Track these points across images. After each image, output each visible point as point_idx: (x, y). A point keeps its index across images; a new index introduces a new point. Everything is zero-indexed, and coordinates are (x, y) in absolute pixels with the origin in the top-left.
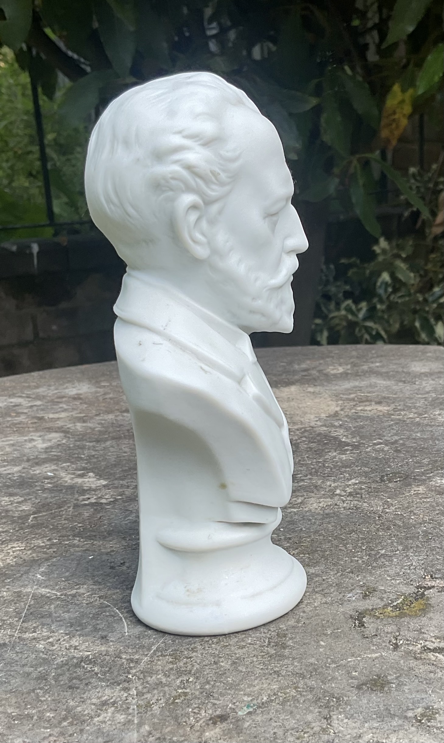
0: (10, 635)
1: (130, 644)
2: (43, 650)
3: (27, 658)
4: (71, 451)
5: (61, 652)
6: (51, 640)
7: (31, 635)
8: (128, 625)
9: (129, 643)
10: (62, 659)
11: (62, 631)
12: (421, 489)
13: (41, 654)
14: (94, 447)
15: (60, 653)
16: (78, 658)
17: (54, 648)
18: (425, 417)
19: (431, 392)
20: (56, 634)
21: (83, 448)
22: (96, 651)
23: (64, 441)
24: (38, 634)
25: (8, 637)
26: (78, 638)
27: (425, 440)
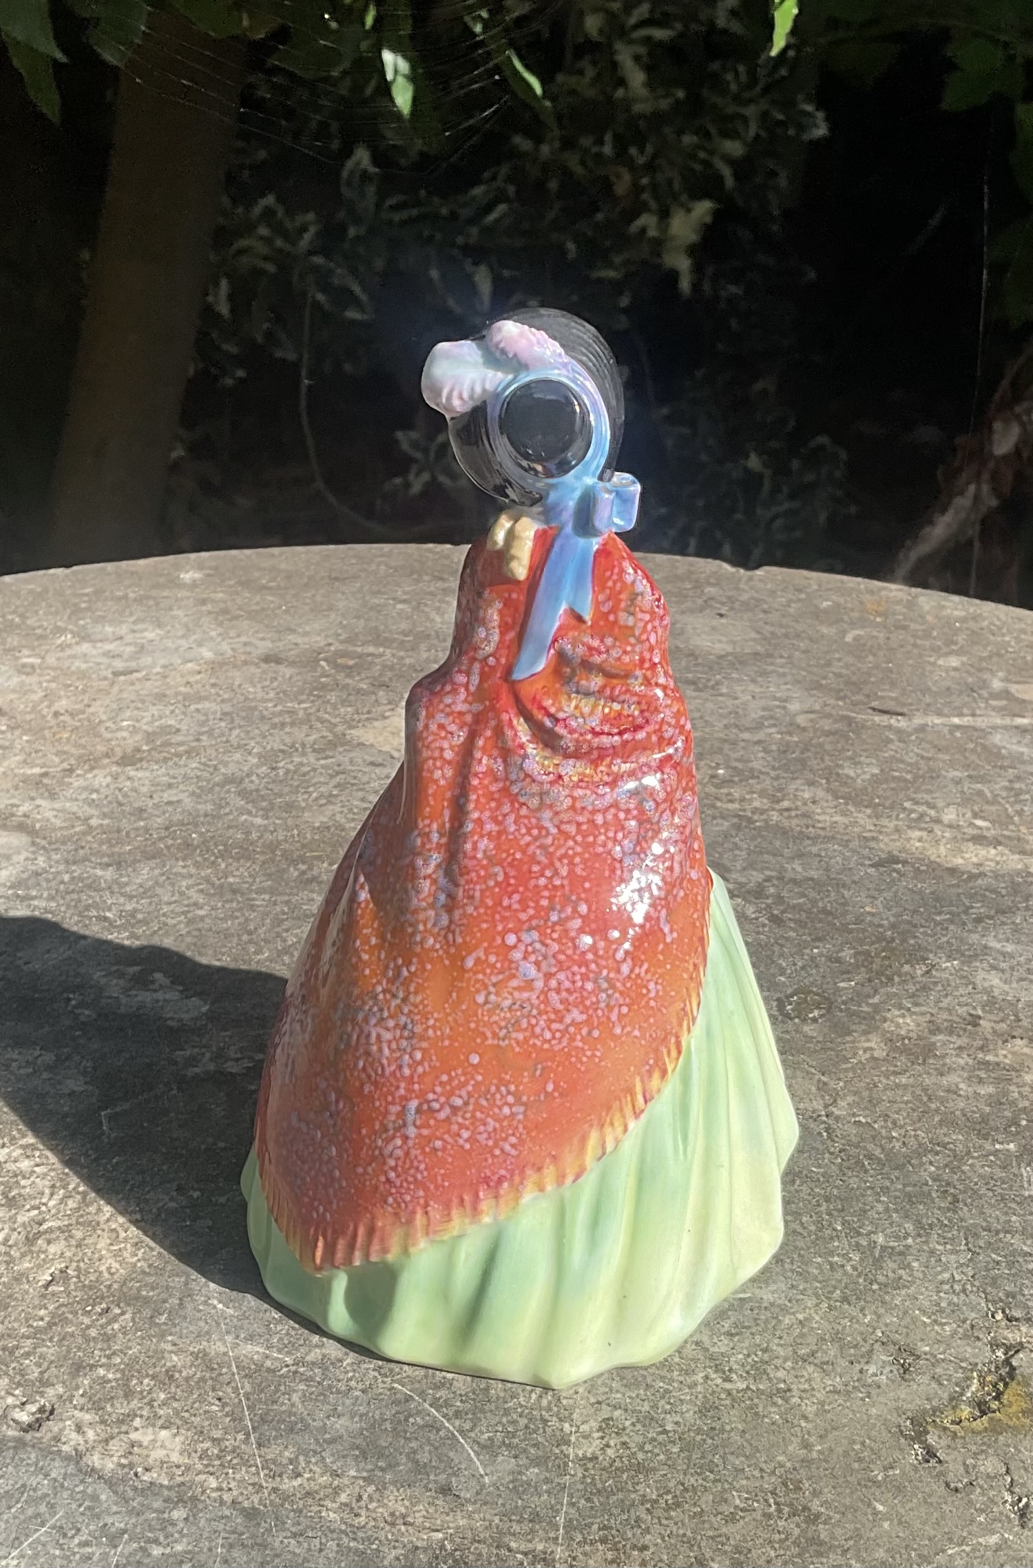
0: (253, 1485)
1: (508, 1507)
2: (343, 1527)
3: (321, 1550)
4: (75, 896)
5: (383, 1533)
6: (343, 1498)
7: (296, 1483)
8: (477, 1454)
9: (503, 1505)
10: (394, 1553)
11: (353, 1473)
12: (875, 1045)
13: (346, 1540)
14: (116, 881)
15: (382, 1535)
16: (425, 1550)
17: (362, 1520)
18: (788, 810)
19: (766, 723)
20: (346, 1481)
21: (93, 885)
22: (449, 1528)
23: (41, 862)
24: (308, 1479)
25: (250, 1488)
26: (396, 1493)
27: (817, 884)
